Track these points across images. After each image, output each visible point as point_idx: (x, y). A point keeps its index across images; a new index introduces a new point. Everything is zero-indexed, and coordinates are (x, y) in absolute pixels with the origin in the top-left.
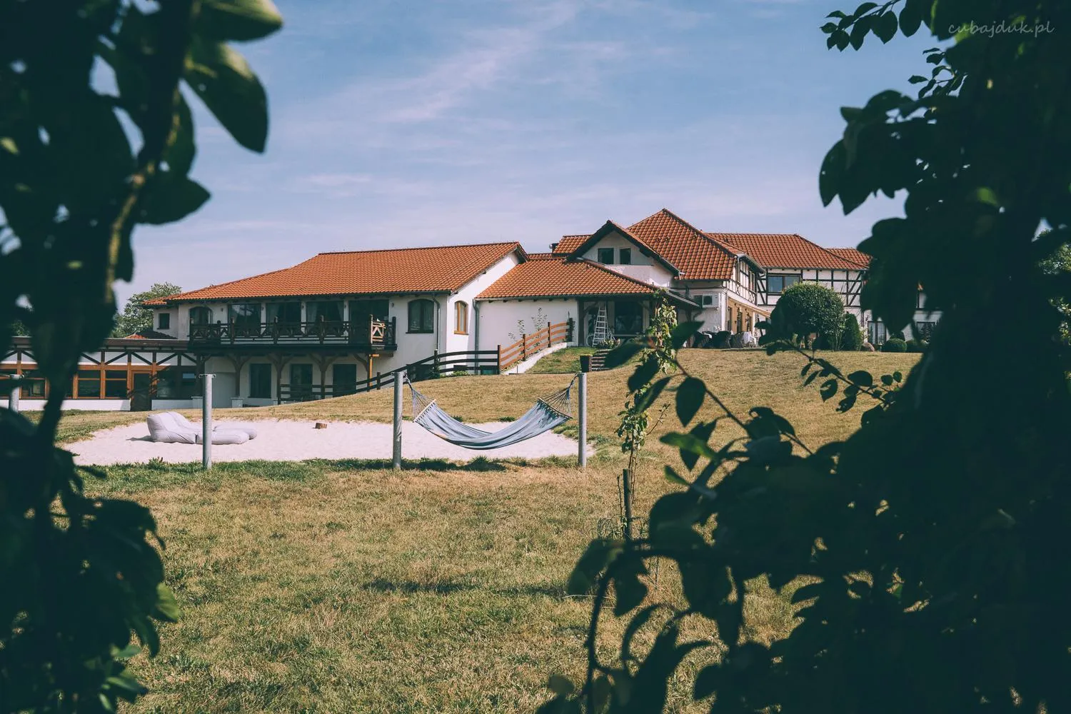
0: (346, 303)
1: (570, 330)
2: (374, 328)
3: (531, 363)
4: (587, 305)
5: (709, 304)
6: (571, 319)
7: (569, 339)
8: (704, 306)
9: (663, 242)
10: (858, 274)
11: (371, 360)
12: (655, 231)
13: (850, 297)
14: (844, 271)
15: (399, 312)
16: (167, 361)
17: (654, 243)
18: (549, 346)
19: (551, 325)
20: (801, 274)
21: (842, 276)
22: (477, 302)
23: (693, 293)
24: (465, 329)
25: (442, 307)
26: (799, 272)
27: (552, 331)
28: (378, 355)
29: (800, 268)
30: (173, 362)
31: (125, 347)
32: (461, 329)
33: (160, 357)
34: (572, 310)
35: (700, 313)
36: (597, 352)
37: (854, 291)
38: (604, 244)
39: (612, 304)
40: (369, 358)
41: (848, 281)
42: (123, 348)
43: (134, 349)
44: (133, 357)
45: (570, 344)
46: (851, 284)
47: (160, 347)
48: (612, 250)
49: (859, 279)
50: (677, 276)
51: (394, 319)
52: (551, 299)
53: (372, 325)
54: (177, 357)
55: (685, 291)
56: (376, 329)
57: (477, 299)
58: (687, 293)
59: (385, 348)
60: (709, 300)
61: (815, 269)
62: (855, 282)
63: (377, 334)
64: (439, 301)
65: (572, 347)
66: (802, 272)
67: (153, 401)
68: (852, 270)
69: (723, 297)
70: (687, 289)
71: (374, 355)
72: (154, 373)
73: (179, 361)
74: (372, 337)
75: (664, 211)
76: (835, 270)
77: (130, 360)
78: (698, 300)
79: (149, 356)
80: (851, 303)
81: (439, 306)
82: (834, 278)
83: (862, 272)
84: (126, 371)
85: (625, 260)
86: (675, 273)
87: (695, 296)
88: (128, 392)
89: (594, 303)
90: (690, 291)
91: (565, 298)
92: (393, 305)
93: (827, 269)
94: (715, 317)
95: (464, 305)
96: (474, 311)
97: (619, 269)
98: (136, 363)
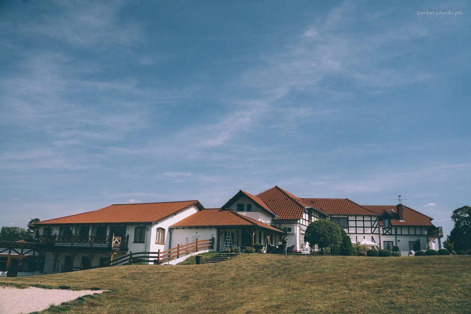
0: (108, 228)
1: (213, 243)
2: (115, 240)
3: (182, 259)
4: (221, 231)
5: (290, 232)
6: (213, 238)
7: (212, 247)
8: (288, 233)
9: (272, 201)
10: (376, 218)
11: (112, 256)
12: (270, 196)
13: (373, 229)
14: (369, 216)
15: (131, 233)
16: (28, 253)
17: (268, 202)
18: (197, 251)
19: (198, 240)
20: (348, 218)
21: (369, 219)
22: (171, 229)
23: (283, 226)
24: (164, 242)
25: (149, 231)
26: (347, 217)
27: (198, 243)
28: (116, 253)
29: (346, 215)
30: (31, 254)
31: (9, 245)
32: (160, 241)
33: (25, 251)
34: (213, 233)
35: (286, 236)
36: (219, 255)
37: (375, 226)
38: (240, 202)
39: (240, 231)
40: (111, 254)
41: (371, 221)
42: (7, 246)
43: (12, 246)
44: (12, 251)
45: (211, 250)
46: (373, 223)
47: (25, 246)
48: (243, 205)
49: (377, 220)
50: (275, 217)
51: (128, 235)
52: (204, 227)
53: (113, 238)
54: (33, 251)
55: (279, 225)
56: (116, 240)
57: (171, 227)
58: (280, 226)
59: (120, 250)
60: (290, 230)
61: (354, 215)
62: (375, 221)
63: (116, 242)
64: (148, 227)
65: (213, 252)
66: (348, 217)
67: (18, 273)
68: (373, 216)
69: (298, 228)
70: (280, 224)
71: (114, 253)
72: (22, 259)
73: (34, 253)
74: (113, 244)
75: (276, 187)
76: (365, 215)
77: (10, 252)
78: (285, 230)
79: (19, 251)
80: (373, 232)
81: (148, 230)
82: (364, 220)
83: (378, 217)
84: (7, 257)
85: (249, 210)
86: (273, 216)
87: (284, 228)
88: (7, 267)
89: (224, 230)
90: (281, 225)
91: (211, 227)
92: (128, 229)
93: (360, 215)
94: (293, 238)
95: (163, 230)
96: (169, 233)
97: (244, 214)
98: (13, 254)
